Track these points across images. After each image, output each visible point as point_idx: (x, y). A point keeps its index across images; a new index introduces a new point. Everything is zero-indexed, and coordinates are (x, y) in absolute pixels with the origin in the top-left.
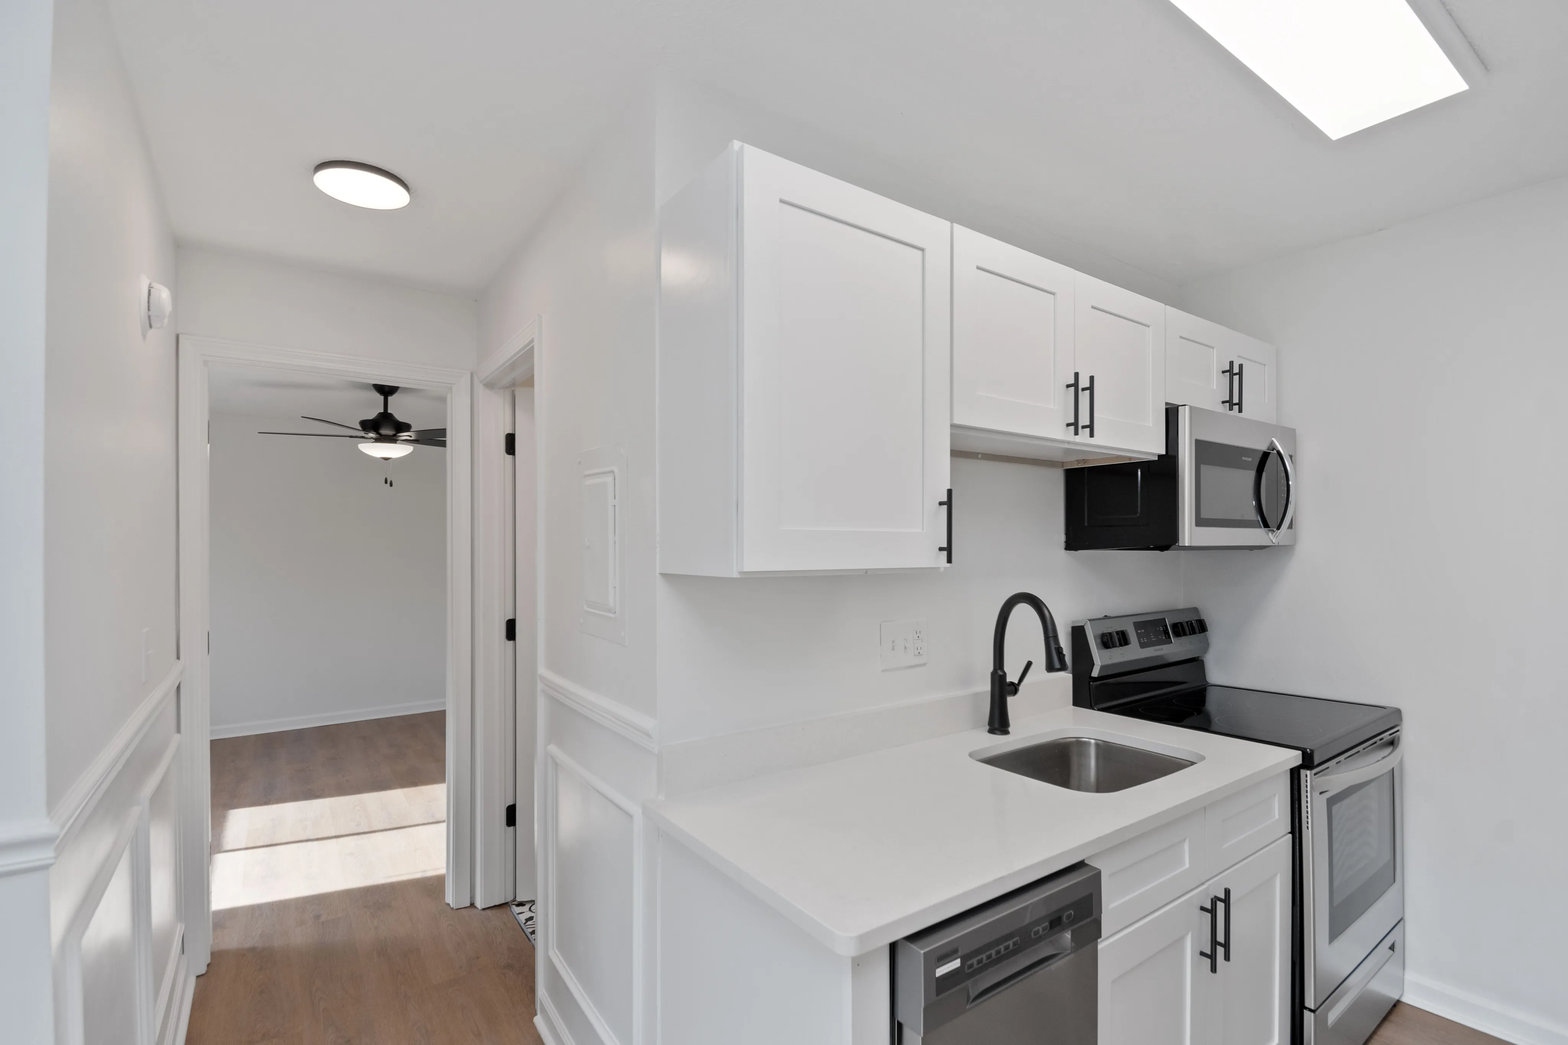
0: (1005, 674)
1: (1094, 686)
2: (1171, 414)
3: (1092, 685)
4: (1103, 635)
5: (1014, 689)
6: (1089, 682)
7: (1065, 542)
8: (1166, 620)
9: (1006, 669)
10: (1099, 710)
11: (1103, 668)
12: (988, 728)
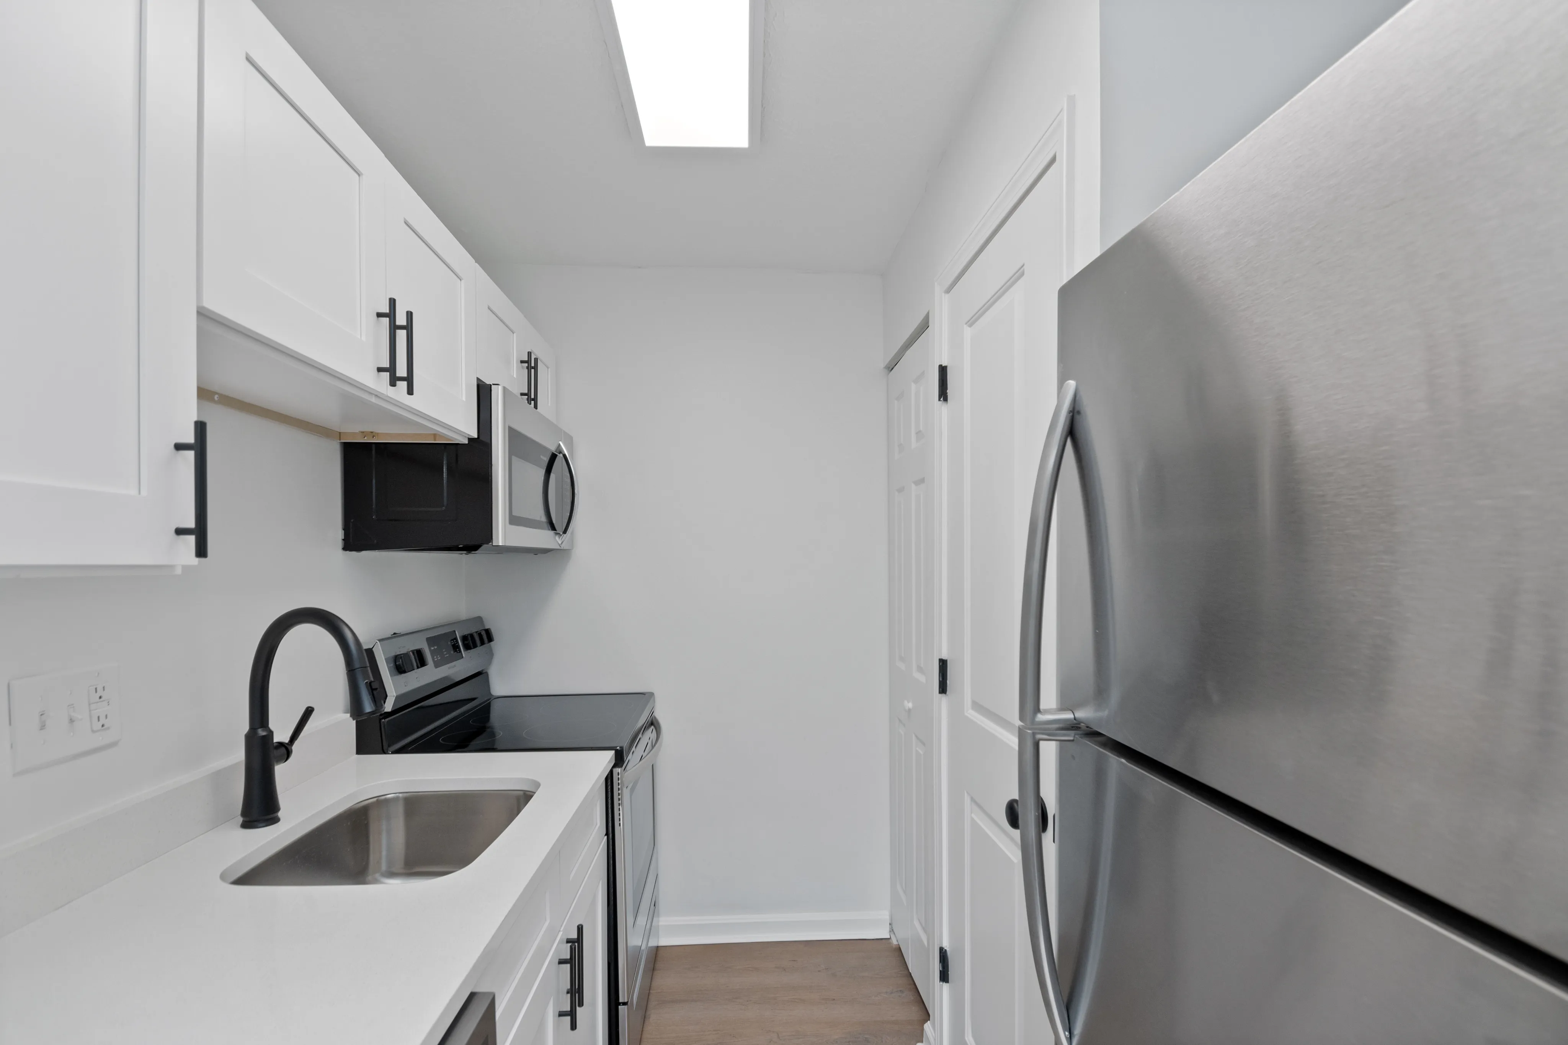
0: (271, 733)
1: (386, 723)
2: (484, 392)
3: (383, 722)
4: (396, 658)
5: (285, 750)
6: (380, 720)
7: (343, 540)
8: (457, 632)
9: (272, 725)
10: (393, 753)
11: (398, 698)
12: (240, 820)
